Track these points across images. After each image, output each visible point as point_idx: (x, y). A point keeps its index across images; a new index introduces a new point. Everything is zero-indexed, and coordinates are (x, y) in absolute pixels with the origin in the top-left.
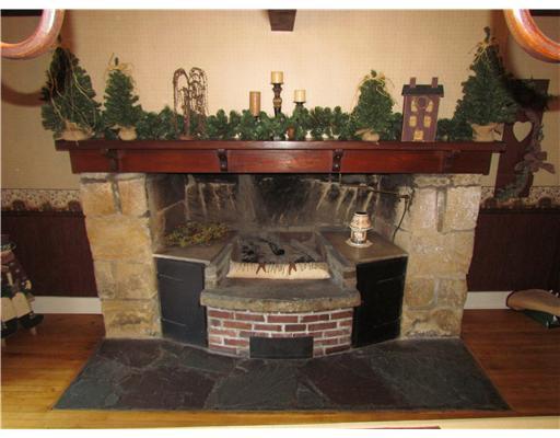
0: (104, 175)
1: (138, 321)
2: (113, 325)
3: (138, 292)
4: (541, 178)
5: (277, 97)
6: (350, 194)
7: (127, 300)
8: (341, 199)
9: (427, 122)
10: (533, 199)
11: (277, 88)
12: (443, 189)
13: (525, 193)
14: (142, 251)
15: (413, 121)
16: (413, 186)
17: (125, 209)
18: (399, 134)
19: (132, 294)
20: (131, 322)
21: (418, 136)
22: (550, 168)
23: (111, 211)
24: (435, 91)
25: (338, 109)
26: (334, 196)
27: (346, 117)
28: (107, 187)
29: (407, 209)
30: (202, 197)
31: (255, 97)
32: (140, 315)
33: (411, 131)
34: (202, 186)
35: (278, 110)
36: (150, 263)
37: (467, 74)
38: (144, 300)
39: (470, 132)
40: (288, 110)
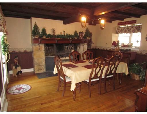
0: (38, 44)
1: (42, 69)
2: (37, 71)
3: (42, 64)
4: (92, 45)
5: (64, 33)
6: (70, 48)
7: (40, 66)
8: (69, 49)
9: (82, 36)
10: (92, 48)
11: (64, 32)
12: (83, 45)
13: (91, 47)
14: (43, 57)
15: (81, 36)
16: (80, 45)
17: (41, 49)
18: (79, 38)
19: (41, 64)
20: (40, 70)
21: (81, 38)
22: (93, 43)
23: (38, 50)
24: (82, 33)
25: (72, 35)
26: (67, 48)
27: (73, 36)
28: (38, 46)
29: (79, 48)
30: (48, 49)
31: (61, 33)
32: (42, 68)
33: (80, 38)
34: (48, 47)
35: (64, 34)
36: (44, 58)
37: (85, 31)
38: (43, 65)
39: (86, 38)
40: (66, 35)
